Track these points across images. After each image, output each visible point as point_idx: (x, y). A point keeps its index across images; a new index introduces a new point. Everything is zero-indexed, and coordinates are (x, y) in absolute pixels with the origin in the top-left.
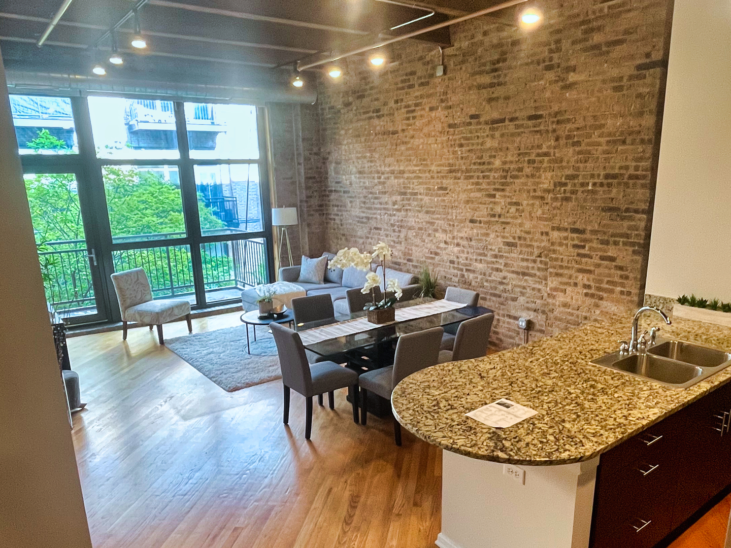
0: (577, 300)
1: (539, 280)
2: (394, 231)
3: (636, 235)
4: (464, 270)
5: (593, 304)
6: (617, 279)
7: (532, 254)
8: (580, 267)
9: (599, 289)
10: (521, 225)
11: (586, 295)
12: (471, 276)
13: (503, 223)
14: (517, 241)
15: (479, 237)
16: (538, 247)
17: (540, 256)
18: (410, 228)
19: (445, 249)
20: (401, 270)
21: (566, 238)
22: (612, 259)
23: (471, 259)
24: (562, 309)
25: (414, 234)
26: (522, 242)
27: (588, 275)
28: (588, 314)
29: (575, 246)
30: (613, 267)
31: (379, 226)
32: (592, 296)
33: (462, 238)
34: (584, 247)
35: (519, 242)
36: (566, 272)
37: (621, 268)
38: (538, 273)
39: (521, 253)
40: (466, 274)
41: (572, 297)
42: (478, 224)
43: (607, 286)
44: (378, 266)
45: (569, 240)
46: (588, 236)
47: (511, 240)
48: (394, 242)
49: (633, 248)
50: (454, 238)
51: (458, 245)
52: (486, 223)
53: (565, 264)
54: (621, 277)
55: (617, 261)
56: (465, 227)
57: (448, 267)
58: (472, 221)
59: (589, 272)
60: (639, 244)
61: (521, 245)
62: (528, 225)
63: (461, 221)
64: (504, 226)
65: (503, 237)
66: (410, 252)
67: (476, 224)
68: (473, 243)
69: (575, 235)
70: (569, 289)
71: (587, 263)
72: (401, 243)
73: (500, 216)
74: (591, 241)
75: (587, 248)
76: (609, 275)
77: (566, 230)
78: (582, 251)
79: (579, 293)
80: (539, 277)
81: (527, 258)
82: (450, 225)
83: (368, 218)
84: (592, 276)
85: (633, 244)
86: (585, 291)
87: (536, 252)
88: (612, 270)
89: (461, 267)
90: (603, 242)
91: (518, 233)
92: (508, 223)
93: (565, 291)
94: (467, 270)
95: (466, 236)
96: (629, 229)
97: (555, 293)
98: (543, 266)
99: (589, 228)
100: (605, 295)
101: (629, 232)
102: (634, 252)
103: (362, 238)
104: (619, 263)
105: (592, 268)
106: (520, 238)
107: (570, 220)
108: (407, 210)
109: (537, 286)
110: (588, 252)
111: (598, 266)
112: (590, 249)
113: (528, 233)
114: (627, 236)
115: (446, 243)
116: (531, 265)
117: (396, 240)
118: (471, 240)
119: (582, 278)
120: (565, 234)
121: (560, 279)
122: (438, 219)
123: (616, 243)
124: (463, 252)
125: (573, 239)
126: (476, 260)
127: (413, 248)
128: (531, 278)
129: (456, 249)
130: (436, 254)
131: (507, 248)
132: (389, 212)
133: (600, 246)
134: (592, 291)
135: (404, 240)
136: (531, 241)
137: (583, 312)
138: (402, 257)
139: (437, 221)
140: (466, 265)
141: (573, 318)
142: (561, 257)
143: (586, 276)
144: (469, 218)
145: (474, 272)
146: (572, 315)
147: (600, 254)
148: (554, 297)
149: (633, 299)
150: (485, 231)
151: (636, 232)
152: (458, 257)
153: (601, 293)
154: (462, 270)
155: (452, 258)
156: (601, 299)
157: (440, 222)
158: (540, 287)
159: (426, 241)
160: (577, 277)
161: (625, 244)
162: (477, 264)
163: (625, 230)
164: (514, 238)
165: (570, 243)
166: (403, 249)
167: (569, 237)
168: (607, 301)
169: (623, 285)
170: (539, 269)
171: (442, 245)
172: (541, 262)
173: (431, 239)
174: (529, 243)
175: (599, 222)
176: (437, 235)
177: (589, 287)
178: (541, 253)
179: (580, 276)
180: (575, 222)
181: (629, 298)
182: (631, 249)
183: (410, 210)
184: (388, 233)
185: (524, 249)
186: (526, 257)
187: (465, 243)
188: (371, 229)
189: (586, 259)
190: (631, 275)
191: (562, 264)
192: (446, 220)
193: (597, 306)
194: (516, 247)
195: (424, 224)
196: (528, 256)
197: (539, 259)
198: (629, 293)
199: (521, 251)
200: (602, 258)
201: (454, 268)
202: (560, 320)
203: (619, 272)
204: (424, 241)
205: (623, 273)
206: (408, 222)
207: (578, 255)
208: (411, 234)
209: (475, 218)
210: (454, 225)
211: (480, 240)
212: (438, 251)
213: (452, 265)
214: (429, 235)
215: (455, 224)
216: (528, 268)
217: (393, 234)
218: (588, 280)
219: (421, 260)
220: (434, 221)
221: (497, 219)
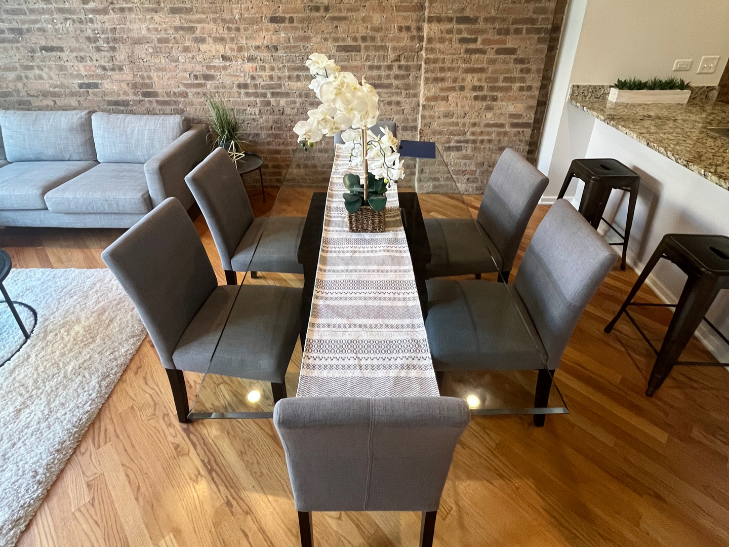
0: (462, 107)
1: (397, 91)
2: (98, 49)
3: (543, 19)
4: (269, 95)
5: (484, 107)
6: (516, 74)
7: (385, 58)
8: (468, 66)
9: (492, 89)
10: (364, 20)
11: (476, 98)
12: (283, 101)
13: (333, 19)
14: (360, 42)
15: (292, 43)
16: (394, 49)
17: (398, 59)
18: (137, 42)
19: (225, 68)
20: (132, 112)
21: (449, 31)
22: (512, 51)
23: (280, 78)
24: (442, 120)
25: (151, 50)
26: (369, 43)
27: (479, 75)
28: (477, 120)
29: (463, 41)
30: (512, 60)
31: (54, 44)
32: (484, 98)
33: (257, 48)
34: (475, 41)
35: (363, 45)
36: (449, 74)
37: (521, 61)
38: (395, 83)
39: (367, 59)
40: (272, 100)
41: (457, 104)
42: (287, 24)
43: (504, 84)
44: (90, 113)
45: (455, 32)
46: (481, 25)
47: (350, 42)
48: (104, 68)
49: (539, 36)
50: (240, 49)
51: (251, 59)
52: (302, 20)
53: (448, 65)
54: (522, 71)
55: (518, 52)
56: (261, 29)
57: (236, 95)
58: (273, 20)
59: (482, 70)
60: (546, 30)
61: (367, 48)
62: (377, 19)
63: (253, 21)
64: (335, 24)
65: (336, 40)
66: (147, 81)
67: (282, 25)
68: (280, 53)
69: (462, 26)
70: (452, 96)
71: (477, 60)
72: (121, 69)
73: (327, 9)
74: (483, 32)
75: (479, 42)
76: (508, 71)
77: (450, 20)
78: (472, 46)
79: (466, 97)
80: (397, 87)
81: (379, 64)
82: (229, 29)
83: (20, 32)
84: (484, 76)
85: (538, 31)
86: (475, 94)
87: (392, 55)
88: (511, 65)
89: (260, 91)
90: (499, 32)
91: (362, 32)
92: (344, 18)
93: (446, 99)
94: (273, 94)
95: (266, 43)
96: (534, 13)
97: (432, 103)
98: (402, 72)
99: (482, 15)
100: (500, 95)
101: (535, 16)
102: (540, 41)
103: (14, 69)
104: (520, 54)
105: (485, 65)
106: (364, 39)
107: (456, 6)
108: (122, 10)
109: (395, 98)
110: (481, 47)
111: (492, 62)
112: (484, 42)
113: (377, 29)
114: (533, 21)
115: (224, 58)
116: (383, 73)
117: (108, 65)
118: (277, 50)
119: (471, 80)
120: (449, 26)
121: (440, 85)
122: (199, 21)
123: (518, 31)
124: (263, 69)
125: (460, 31)
126: (289, 78)
127: (154, 75)
128: (385, 90)
129: (248, 66)
130: (207, 77)
131: (343, 54)
132: (74, 17)
133: (497, 37)
134: (485, 92)
135: (127, 63)
136: (382, 41)
137: (470, 119)
138: (130, 91)
139: (199, 26)
140: (270, 87)
141: (457, 128)
142: (442, 56)
143: (476, 76)
144: (269, 16)
145: (287, 95)
146: (457, 124)
147: (496, 47)
148: (432, 108)
149: (533, 94)
150: (301, 33)
151: (543, 16)
152: (253, 78)
153: (495, 94)
154: (265, 95)
155: (242, 80)
156: (495, 99)
157: (206, 26)
158: (399, 99)
159: (181, 60)
160: (463, 80)
161: (529, 31)
162: (292, 84)
163: (530, 14)
164: (355, 39)
165: (455, 37)
166: (130, 78)
167: (455, 30)
168: (502, 101)
169: (522, 80)
170: (397, 77)
171: (218, 62)
172: (400, 67)
173: (190, 55)
174: (379, 44)
175: (497, 7)
176: (203, 47)
177: (481, 88)
178: (399, 56)
179: (469, 77)
180: (463, 9)
181: (529, 93)
182: (536, 37)
183: (130, 9)
184: (82, 54)
185: (372, 53)
186: (376, 63)
187: (266, 55)
188: (33, 51)
189: (477, 56)
190: (534, 67)
191: (443, 65)
192: (219, 21)
193: (489, 108)
194: (359, 51)
195: (171, 32)
196: (379, 61)
197: (396, 64)
198: (530, 88)
199: (368, 56)
200: (499, 52)
201: (247, 94)
202: (440, 133)
203: (519, 66)
204: (177, 61)
205: (524, 66)
206: (130, 30)
207: (467, 51)
208: (141, 51)
209: (280, 14)
210: (238, 29)
211: (294, 47)
212: (212, 72)
213: (243, 91)
214: (186, 49)
215: (242, 27)
216: (380, 77)
217: (96, 56)
218: (480, 80)
219: (177, 90)
220: (192, 25)
221: (322, 13)
